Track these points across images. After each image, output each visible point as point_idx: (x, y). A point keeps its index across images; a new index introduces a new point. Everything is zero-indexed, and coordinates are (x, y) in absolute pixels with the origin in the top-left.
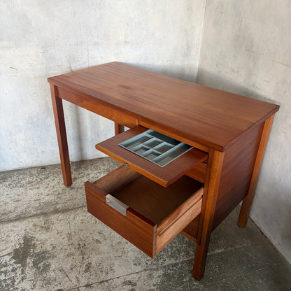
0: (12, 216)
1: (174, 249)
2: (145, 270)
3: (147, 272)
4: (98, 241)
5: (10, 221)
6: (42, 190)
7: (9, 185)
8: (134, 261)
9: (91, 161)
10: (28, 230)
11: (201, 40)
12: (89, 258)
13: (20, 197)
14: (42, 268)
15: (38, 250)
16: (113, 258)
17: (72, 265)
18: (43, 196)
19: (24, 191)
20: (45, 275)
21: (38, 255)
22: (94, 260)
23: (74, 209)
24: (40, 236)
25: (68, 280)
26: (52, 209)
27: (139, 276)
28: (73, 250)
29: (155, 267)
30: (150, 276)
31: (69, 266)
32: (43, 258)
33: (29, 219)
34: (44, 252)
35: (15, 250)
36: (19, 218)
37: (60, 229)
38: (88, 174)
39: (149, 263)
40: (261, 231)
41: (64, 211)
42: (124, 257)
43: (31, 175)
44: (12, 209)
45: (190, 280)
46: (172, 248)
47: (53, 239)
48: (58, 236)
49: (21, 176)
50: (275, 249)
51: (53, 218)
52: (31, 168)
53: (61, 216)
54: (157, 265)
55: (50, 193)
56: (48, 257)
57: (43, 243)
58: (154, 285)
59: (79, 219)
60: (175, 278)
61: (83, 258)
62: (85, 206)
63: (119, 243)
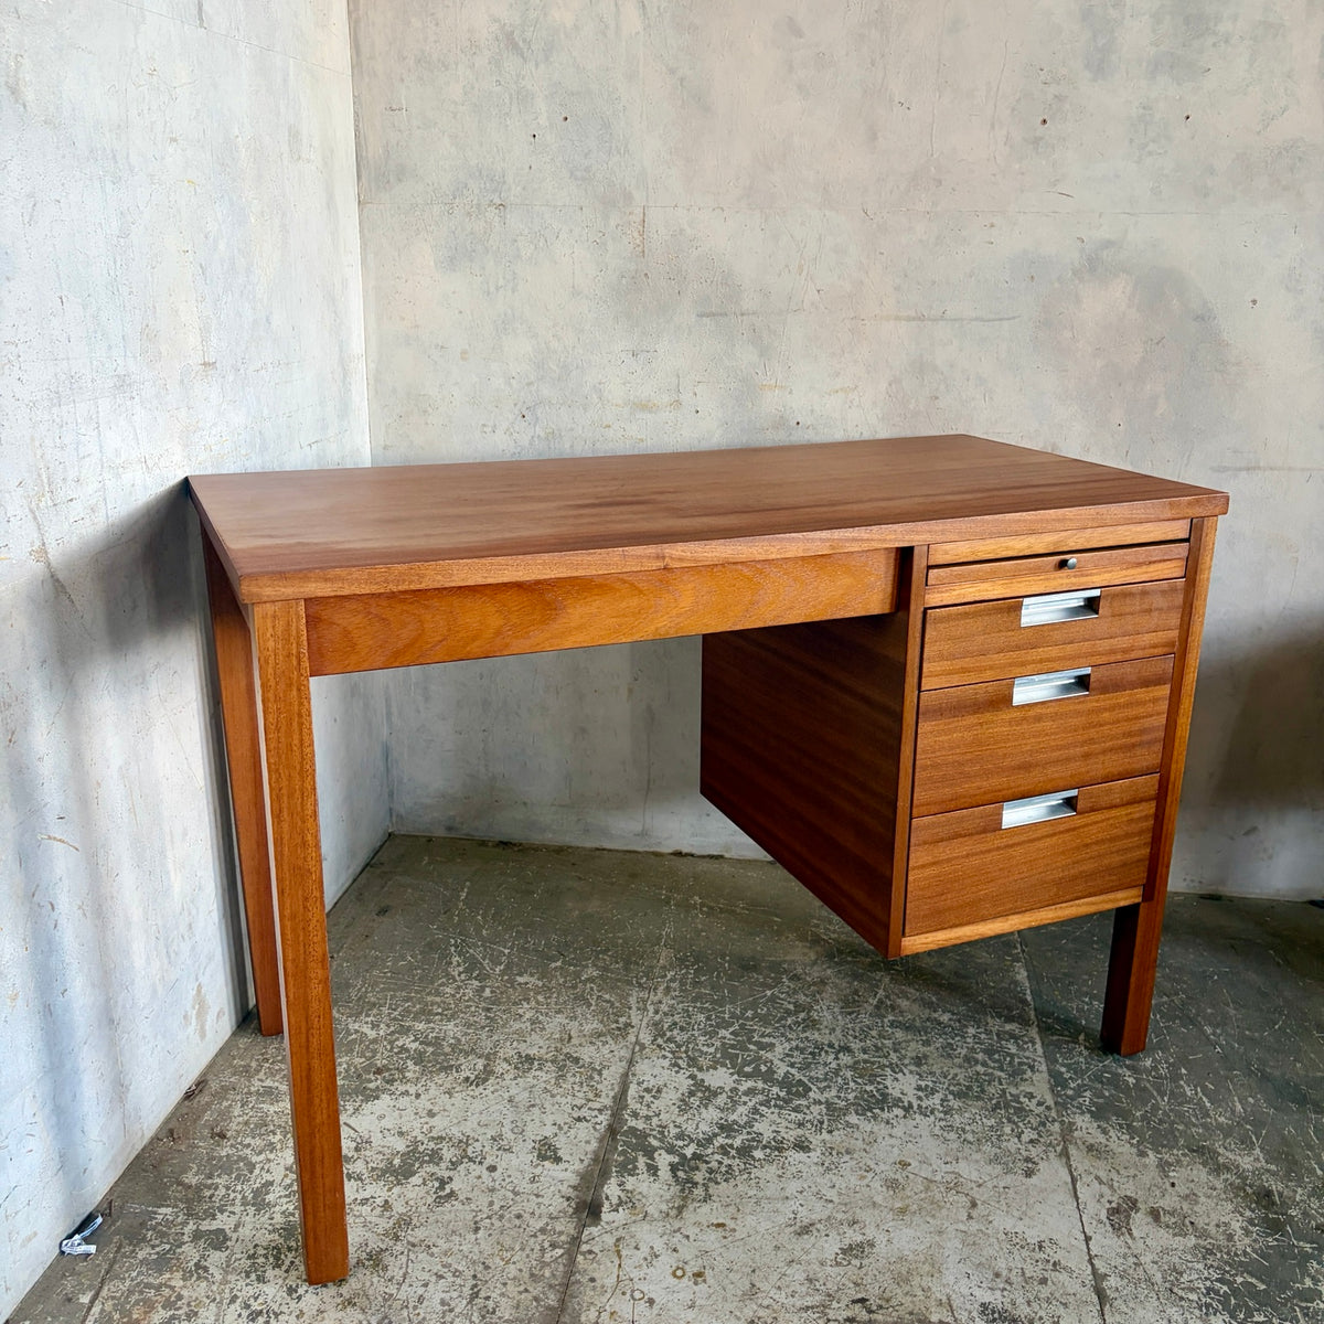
1: (980, 1056)
2: (1065, 1154)
3: (1072, 1150)
4: (852, 1251)
8: (1008, 1171)
12: (948, 1305)
16: (974, 1226)
22: (967, 1290)
23: (566, 1288)
27: (1088, 1179)
29: (1054, 1128)
30: (1096, 1151)
39: (1028, 1135)
42: (980, 1194)
46: (972, 1060)
54: (1048, 1119)
58: (1142, 1154)
59: (661, 1285)
60: (1116, 1098)
62: (576, 1241)
63: (893, 1185)
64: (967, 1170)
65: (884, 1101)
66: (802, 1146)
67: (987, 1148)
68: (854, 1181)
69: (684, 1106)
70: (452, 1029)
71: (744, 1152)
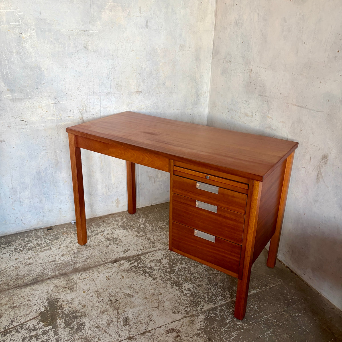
0: (28, 280)
1: (210, 294)
2: (186, 317)
3: (188, 318)
4: (129, 295)
5: (27, 285)
6: (54, 251)
7: (15, 249)
8: (172, 310)
9: (101, 218)
10: (50, 292)
11: (209, 88)
12: (124, 312)
13: (31, 260)
14: (76, 327)
15: (66, 310)
16: (150, 309)
17: (108, 321)
18: (57, 257)
19: (34, 254)
20: (81, 334)
21: (67, 315)
22: (130, 313)
23: (95, 266)
24: (65, 297)
25: (107, 335)
26: (71, 269)
27: (181, 323)
28: (105, 306)
29: (194, 313)
30: (192, 322)
31: (105, 322)
32: (75, 318)
33: (48, 281)
34: (73, 312)
35: (40, 313)
36: (36, 281)
37: (86, 288)
38: (102, 231)
39: (188, 310)
40: (290, 270)
41: (85, 269)
42: (161, 307)
43: (38, 237)
44: (26, 273)
45: (233, 321)
46: (207, 293)
47: (81, 298)
48: (85, 295)
49: (26, 239)
50: (306, 284)
51: (75, 277)
52: (36, 230)
53: (83, 275)
54: (197, 311)
55: (65, 253)
56: (80, 316)
57: (71, 303)
58: (198, 330)
59: (103, 276)
60: (217, 321)
61: (118, 313)
62: (107, 263)
63: (153, 295)
64: (167, 304)
65: (179, 285)
66: (154, 279)
67: (177, 305)
68: (150, 289)
69: (152, 261)
70: (150, 228)
71: (146, 272)
